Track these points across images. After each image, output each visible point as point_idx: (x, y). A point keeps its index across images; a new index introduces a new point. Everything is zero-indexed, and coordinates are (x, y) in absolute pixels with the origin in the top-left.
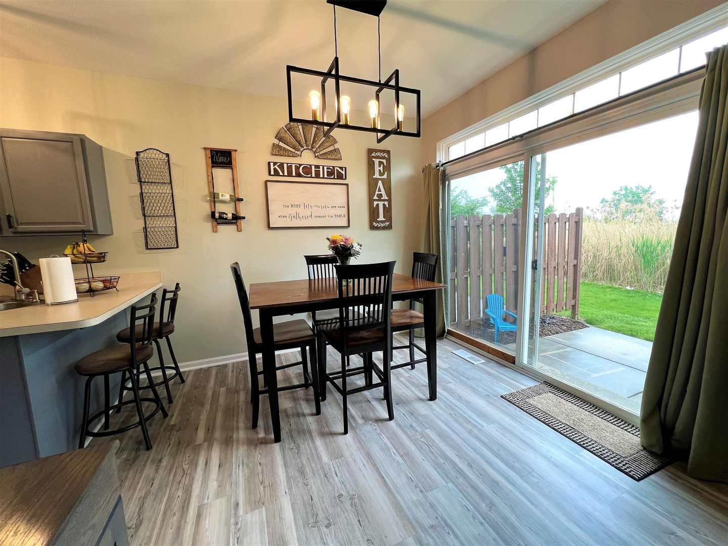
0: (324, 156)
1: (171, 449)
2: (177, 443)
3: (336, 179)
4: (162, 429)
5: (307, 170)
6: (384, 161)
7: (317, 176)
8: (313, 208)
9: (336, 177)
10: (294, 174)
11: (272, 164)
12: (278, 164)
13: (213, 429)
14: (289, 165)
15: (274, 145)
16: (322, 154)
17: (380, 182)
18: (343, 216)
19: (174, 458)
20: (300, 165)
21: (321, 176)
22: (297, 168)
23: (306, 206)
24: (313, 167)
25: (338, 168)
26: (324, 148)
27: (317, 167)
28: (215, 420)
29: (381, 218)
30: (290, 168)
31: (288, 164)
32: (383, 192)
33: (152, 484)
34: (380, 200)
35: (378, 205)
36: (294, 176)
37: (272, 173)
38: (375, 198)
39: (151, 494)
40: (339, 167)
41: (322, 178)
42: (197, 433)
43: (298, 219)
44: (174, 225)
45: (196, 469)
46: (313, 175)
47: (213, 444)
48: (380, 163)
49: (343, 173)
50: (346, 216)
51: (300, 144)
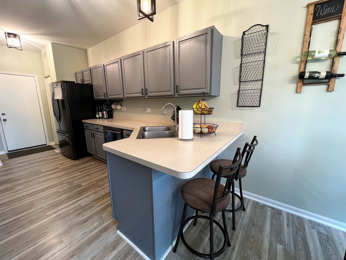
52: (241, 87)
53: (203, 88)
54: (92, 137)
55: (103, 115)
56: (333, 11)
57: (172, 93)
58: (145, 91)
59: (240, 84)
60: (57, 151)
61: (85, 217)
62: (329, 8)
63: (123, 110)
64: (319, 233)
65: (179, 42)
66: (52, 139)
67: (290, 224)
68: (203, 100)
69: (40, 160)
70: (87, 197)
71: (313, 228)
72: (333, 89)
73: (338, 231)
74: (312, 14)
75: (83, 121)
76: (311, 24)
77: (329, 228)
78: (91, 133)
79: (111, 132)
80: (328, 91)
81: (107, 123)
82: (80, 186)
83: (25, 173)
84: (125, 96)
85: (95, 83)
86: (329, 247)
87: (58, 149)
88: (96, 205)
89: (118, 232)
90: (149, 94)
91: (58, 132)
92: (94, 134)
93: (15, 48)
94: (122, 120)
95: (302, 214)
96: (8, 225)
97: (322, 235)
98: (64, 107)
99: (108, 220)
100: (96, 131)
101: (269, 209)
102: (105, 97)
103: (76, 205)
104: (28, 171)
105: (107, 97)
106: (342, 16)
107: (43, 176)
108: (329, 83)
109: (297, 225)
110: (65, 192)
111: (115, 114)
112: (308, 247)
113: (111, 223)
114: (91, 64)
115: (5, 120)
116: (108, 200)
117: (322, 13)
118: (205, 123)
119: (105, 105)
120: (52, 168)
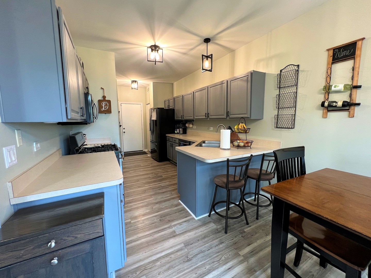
1: (230, 242)
2: (235, 243)
4: (239, 229)
13: (254, 254)
19: (226, 248)
28: (261, 250)
33: (209, 250)
39: (204, 253)
42: (246, 247)
44: (294, 113)
45: (224, 265)
47: (244, 262)
52: (279, 112)
53: (245, 114)
54: (171, 146)
55: (180, 131)
56: (349, 53)
57: (225, 117)
58: (207, 115)
59: (278, 110)
60: (149, 155)
61: (163, 191)
62: (345, 52)
63: (194, 128)
65: (231, 81)
66: (146, 147)
68: (242, 122)
69: (140, 159)
70: (165, 182)
72: (353, 115)
74: (331, 56)
75: (167, 135)
76: (331, 63)
78: (171, 144)
79: (183, 144)
80: (349, 116)
81: (181, 137)
82: (161, 176)
83: (133, 165)
84: (195, 118)
85: (176, 108)
87: (149, 154)
88: (169, 187)
89: (180, 201)
90: (210, 117)
91: (151, 142)
92: (172, 144)
93: (135, 89)
94: (192, 135)
96: (129, 186)
98: (156, 125)
99: (175, 195)
100: (174, 142)
102: (182, 118)
103: (159, 185)
104: (134, 164)
105: (183, 118)
106: (356, 58)
107: (142, 168)
108: (349, 111)
110: (153, 178)
111: (188, 131)
113: (176, 197)
114: (175, 95)
115: (124, 132)
116: (176, 187)
117: (340, 55)
118: (246, 140)
119: (181, 123)
120: (146, 165)
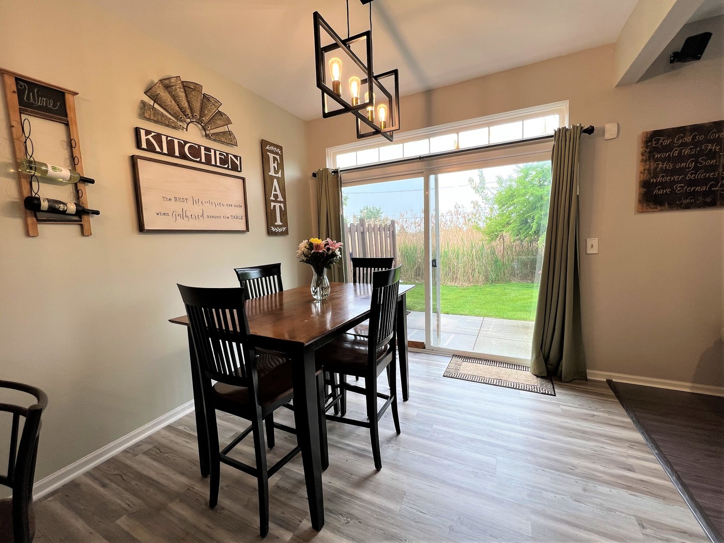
0: (216, 137)
3: (230, 169)
5: (195, 151)
6: (278, 157)
7: (208, 162)
8: (205, 204)
9: (230, 168)
10: (177, 154)
11: (143, 132)
12: (153, 134)
14: (169, 138)
15: (143, 103)
16: (213, 134)
17: (275, 180)
18: (240, 217)
20: (186, 142)
21: (213, 163)
22: (182, 146)
23: (195, 202)
24: (202, 149)
25: (232, 156)
26: (216, 126)
27: (207, 149)
29: (279, 222)
30: (170, 143)
31: (167, 137)
32: (278, 192)
34: (276, 201)
35: (275, 206)
36: (177, 157)
37: (144, 146)
38: (272, 198)
40: (234, 156)
41: (213, 165)
43: (186, 219)
46: (203, 160)
48: (275, 159)
49: (238, 163)
50: (244, 218)
51: (184, 112)
62: (44, 99)
64: (146, 453)
67: (108, 482)
71: (136, 455)
72: (89, 232)
73: (158, 433)
74: (14, 92)
77: (150, 437)
80: (83, 234)
86: (167, 455)
95: (106, 455)
97: (150, 452)
101: (50, 501)
106: (70, 122)
108: (81, 223)
109: (116, 472)
112: (150, 479)
